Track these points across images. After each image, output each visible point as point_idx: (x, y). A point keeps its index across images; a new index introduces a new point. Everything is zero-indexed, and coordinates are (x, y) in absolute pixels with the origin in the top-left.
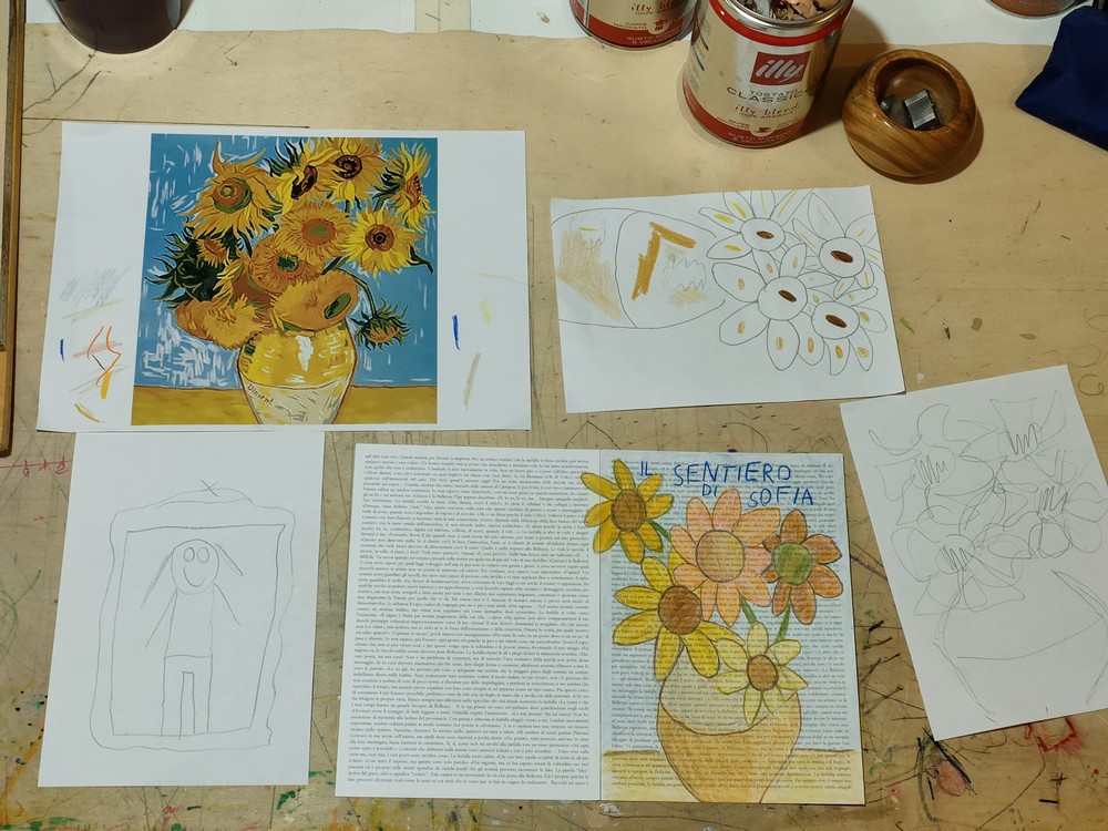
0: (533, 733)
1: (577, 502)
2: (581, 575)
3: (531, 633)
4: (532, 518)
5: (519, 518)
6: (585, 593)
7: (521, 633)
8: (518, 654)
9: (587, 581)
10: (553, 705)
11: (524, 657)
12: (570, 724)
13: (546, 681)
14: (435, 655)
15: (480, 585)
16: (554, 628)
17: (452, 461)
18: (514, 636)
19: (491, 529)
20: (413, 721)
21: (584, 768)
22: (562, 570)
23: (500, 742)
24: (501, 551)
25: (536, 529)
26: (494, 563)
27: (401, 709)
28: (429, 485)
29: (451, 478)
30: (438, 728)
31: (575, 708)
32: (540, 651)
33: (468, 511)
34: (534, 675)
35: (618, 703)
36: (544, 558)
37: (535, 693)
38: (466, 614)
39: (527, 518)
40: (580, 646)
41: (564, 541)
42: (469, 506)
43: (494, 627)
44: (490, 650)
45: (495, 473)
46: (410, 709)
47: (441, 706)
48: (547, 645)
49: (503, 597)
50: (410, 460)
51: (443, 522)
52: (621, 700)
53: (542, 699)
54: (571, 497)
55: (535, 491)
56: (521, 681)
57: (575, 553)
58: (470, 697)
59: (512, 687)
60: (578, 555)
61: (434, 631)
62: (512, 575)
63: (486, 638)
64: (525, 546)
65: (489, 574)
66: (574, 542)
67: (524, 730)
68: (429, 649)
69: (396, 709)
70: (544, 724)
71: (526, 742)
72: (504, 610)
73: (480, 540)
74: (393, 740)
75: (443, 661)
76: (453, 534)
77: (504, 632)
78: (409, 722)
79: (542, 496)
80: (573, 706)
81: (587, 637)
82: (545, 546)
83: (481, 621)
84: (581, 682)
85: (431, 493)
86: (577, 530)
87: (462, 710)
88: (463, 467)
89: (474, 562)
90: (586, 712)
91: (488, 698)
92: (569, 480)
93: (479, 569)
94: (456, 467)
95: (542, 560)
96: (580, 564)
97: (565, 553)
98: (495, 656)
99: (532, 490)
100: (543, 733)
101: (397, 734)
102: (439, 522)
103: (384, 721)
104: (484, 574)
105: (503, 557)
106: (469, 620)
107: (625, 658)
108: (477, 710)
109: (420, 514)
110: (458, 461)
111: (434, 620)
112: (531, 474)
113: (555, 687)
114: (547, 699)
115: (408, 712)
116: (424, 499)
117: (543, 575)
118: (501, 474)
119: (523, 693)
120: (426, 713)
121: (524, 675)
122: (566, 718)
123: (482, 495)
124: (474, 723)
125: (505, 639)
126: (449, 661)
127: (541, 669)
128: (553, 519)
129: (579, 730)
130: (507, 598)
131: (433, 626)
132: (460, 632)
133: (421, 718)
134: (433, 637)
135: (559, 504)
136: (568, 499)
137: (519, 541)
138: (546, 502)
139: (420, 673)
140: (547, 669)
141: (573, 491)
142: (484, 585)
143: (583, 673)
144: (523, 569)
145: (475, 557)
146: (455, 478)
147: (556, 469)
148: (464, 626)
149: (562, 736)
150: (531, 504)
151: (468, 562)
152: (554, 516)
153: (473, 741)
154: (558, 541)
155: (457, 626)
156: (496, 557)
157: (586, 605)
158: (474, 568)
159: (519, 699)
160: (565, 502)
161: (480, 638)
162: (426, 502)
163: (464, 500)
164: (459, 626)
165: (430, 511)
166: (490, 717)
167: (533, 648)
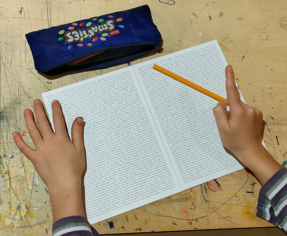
0: (149, 176)
1: (131, 87)
2: (143, 113)
3: (134, 140)
4: (118, 98)
5: (113, 100)
6: (147, 119)
7: (130, 142)
8: (132, 149)
9: (146, 115)
10: (152, 163)
11: (134, 150)
12: (161, 168)
13: (146, 155)
14: (102, 161)
15: (108, 129)
16: (142, 135)
17: (80, 88)
18: (128, 143)
19: (104, 108)
20: (104, 188)
21: (172, 181)
22: (136, 113)
23: (138, 183)
24: (111, 114)
25: (121, 102)
26: (110, 119)
27: (97, 185)
28: (75, 100)
29: (82, 94)
30: (114, 187)
31: (160, 161)
32: (140, 145)
33: (93, 104)
34: (141, 155)
35: (175, 154)
36: (128, 111)
37: (144, 161)
38: (108, 142)
39: (116, 99)
40: (153, 138)
41: (132, 103)
42: (93, 102)
43: (119, 143)
44: (122, 152)
45: (98, 87)
46: (101, 184)
47: (112, 179)
48: (141, 142)
49: (119, 131)
50: (64, 93)
51: (85, 111)
52: (175, 153)
53: (147, 162)
54: (129, 86)
55: (115, 88)
56: (137, 159)
57: (138, 105)
58: (121, 171)
59: (135, 162)
60: (139, 106)
61: (98, 152)
62: (118, 121)
63: (118, 148)
64: (119, 110)
65: (110, 124)
66: (135, 102)
67: (145, 176)
68: (99, 159)
69: (96, 186)
70: (152, 171)
71: (148, 180)
72: (120, 135)
73: (102, 113)
74: (99, 197)
75: (106, 162)
76: (91, 114)
77: (124, 143)
78: (102, 189)
79: (118, 89)
80: (159, 161)
81: (154, 134)
82: (126, 107)
83: (114, 142)
84: (159, 151)
85: (77, 102)
86: (135, 97)
87: (120, 177)
88: (85, 88)
89: (103, 122)
90: (165, 161)
91: (127, 169)
92: (125, 80)
93: (105, 123)
94: (82, 89)
95: (127, 113)
96: (141, 109)
97: (134, 107)
98: (124, 153)
99: (113, 88)
100: (152, 174)
101: (100, 195)
102: (84, 112)
103: (93, 192)
104: (108, 125)
105: (113, 116)
106: (109, 144)
107: (171, 137)
108: (126, 175)
109: (76, 111)
110: (82, 87)
111: (97, 148)
112: (111, 83)
113: (150, 157)
114: (149, 162)
115: (101, 185)
116: (75, 105)
117: (130, 118)
118: (100, 86)
119: (140, 163)
120: (108, 183)
121: (138, 156)
122: (158, 166)
123: (96, 96)
124: (127, 180)
125: (125, 145)
126: (108, 161)
127: (142, 152)
128: (125, 96)
129: (165, 169)
130: (120, 131)
131: (97, 150)
132: (108, 149)
133: (106, 186)
134: (99, 154)
135: (125, 90)
136: (128, 87)
137: (116, 108)
138: (120, 91)
139: (99, 169)
140: (145, 151)
141: (128, 84)
142: (110, 129)
143: (158, 148)
144: (122, 118)
145: (102, 120)
146: (83, 93)
147: (119, 78)
148: (109, 146)
149: (160, 173)
150: (115, 93)
151: (101, 123)
152: (125, 95)
153: (129, 187)
154: (130, 103)
155: (106, 147)
156: (110, 117)
157: (149, 123)
158: (104, 124)
159: (139, 165)
160: (127, 89)
161: (116, 149)
162: (76, 106)
163: (90, 101)
164: (107, 147)
165: (79, 109)
166: (131, 176)
167: (137, 145)
